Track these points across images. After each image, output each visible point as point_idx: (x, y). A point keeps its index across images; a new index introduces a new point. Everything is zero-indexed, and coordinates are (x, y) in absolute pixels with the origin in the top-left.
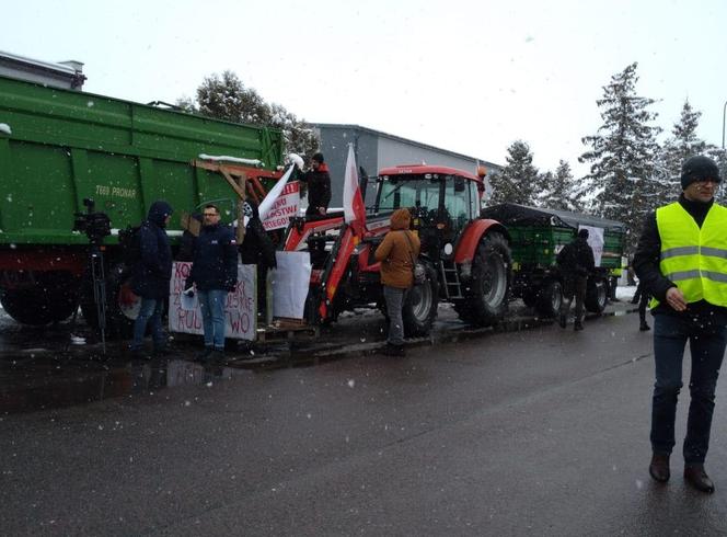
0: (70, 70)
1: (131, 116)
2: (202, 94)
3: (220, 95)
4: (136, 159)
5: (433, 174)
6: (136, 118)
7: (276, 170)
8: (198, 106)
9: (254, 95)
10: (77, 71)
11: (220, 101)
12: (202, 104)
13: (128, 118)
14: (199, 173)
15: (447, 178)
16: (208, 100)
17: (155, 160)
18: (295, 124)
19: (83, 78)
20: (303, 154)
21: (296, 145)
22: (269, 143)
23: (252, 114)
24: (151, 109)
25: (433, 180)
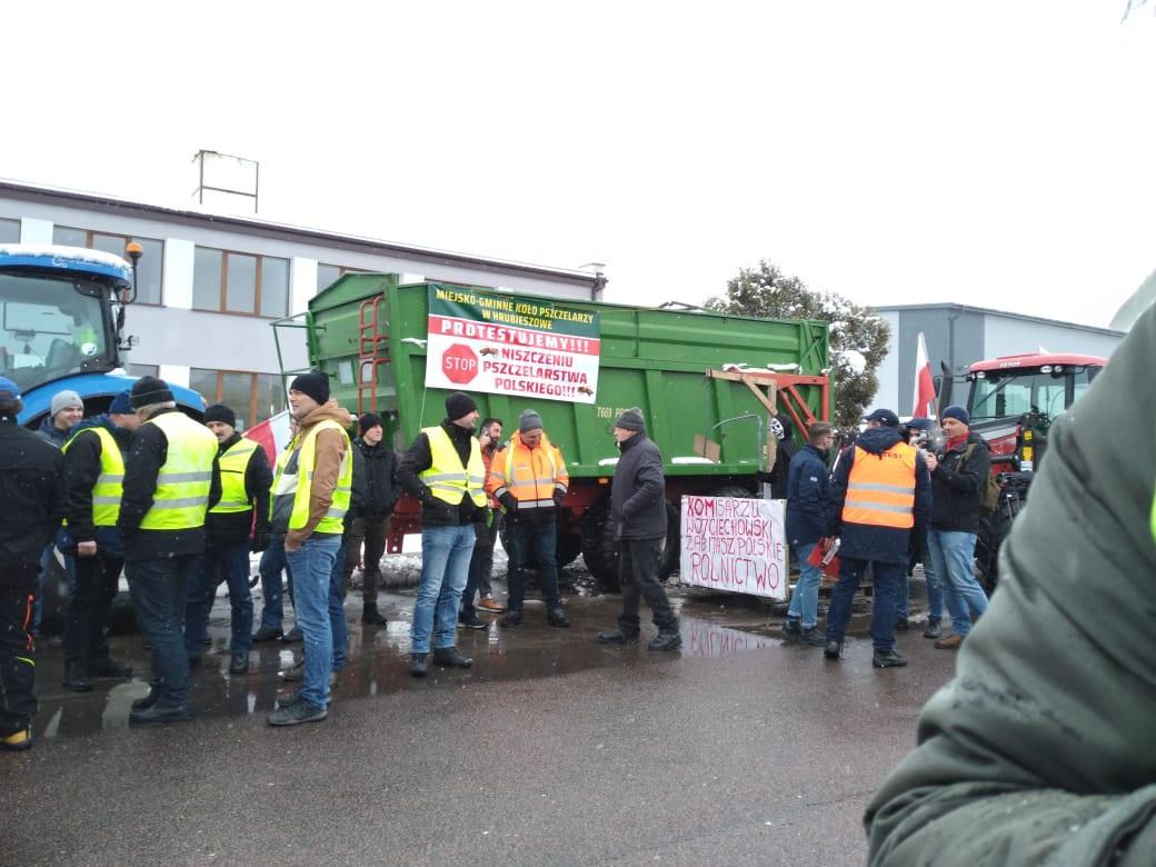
0: (590, 273)
1: (637, 322)
2: (733, 287)
3: (754, 285)
4: (642, 372)
5: (1053, 366)
6: (642, 325)
7: (822, 375)
8: (728, 301)
9: (797, 280)
10: (598, 274)
11: (754, 291)
12: (733, 298)
13: (632, 325)
14: (718, 384)
15: (1077, 370)
16: (739, 293)
17: (663, 371)
18: (855, 310)
19: (605, 281)
20: (867, 349)
21: (856, 338)
22: (810, 340)
23: (794, 305)
24: (661, 312)
25: (1054, 375)
